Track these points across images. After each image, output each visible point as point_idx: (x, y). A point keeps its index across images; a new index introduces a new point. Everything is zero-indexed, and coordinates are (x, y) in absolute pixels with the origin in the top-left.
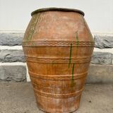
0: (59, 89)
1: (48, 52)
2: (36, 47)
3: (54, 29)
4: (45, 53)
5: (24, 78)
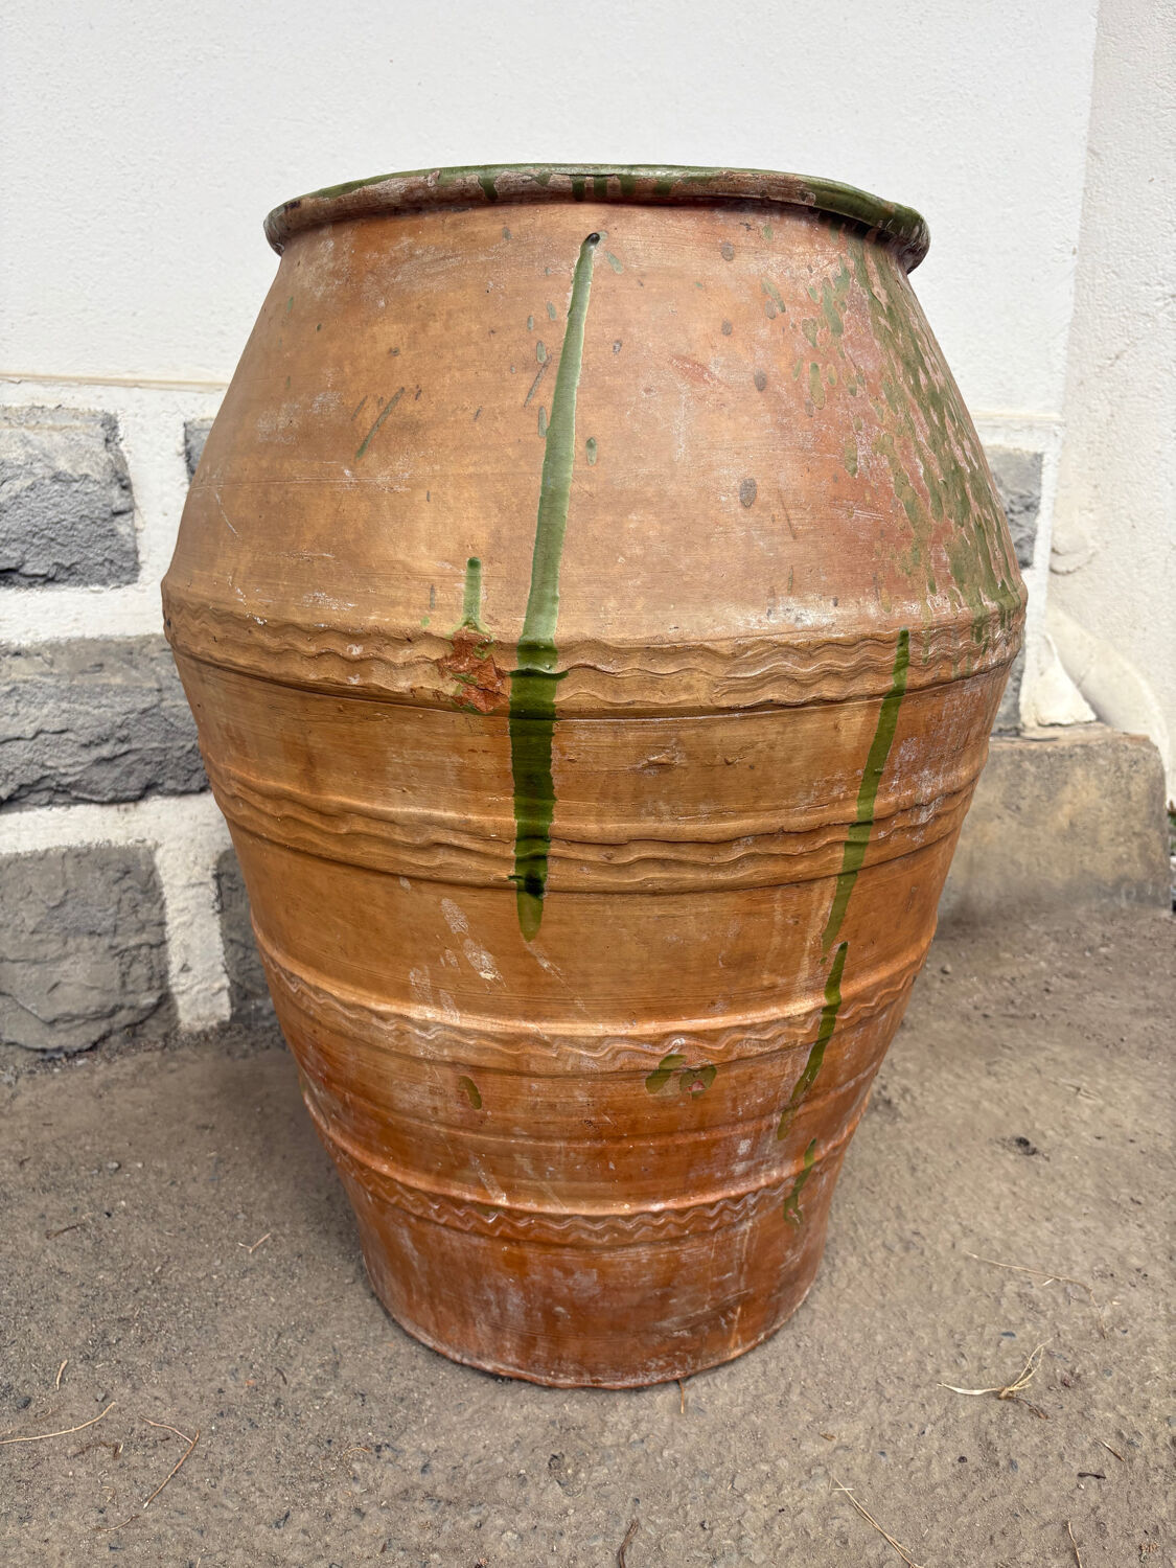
5: (149, 1000)
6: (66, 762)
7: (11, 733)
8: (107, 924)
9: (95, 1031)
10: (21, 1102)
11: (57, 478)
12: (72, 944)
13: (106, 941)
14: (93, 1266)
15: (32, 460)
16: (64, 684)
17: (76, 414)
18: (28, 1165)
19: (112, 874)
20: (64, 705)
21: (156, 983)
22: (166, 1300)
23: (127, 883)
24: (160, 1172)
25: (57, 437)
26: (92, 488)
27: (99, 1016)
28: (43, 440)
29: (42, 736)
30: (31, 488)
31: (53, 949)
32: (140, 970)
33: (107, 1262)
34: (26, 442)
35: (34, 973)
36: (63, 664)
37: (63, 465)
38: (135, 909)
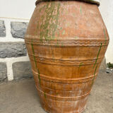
0: (80, 91)
1: (77, 53)
2: (62, 47)
3: (85, 25)
4: (74, 55)
5: (5, 77)
13: (1, 71)
19: (2, 65)
32: (4, 74)
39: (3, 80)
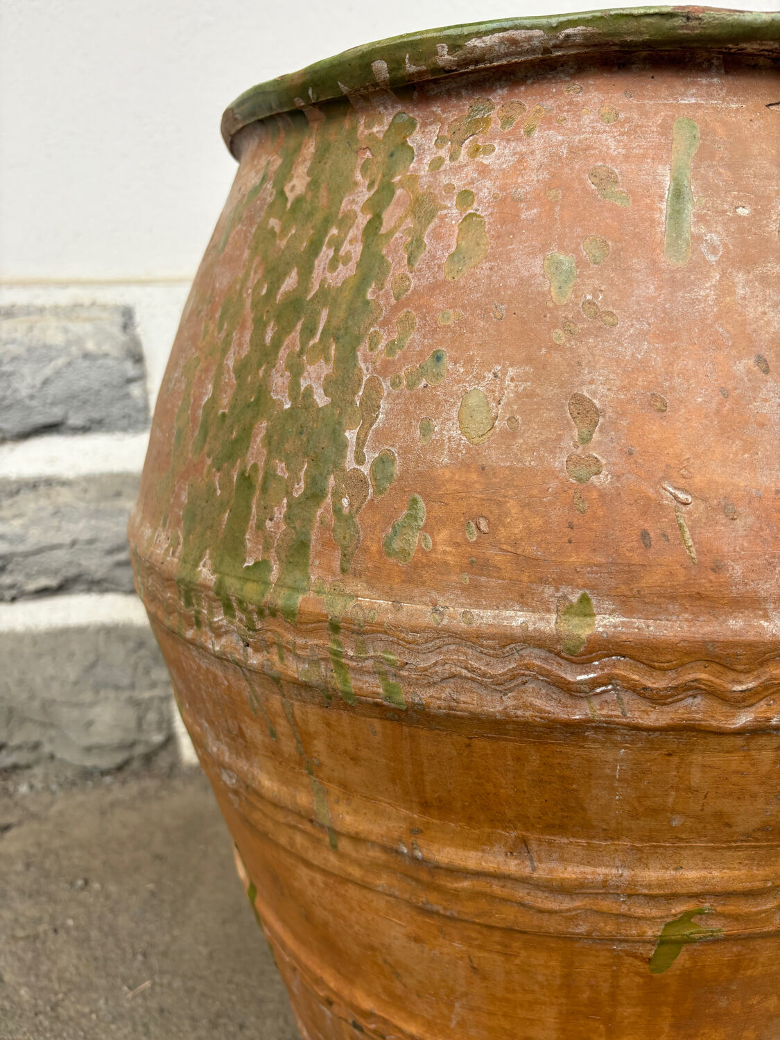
5: (158, 738)
6: (95, 564)
7: (56, 541)
8: (126, 681)
9: (119, 758)
10: (54, 810)
11: (87, 356)
12: (102, 693)
13: (127, 694)
14: (22, 980)
15: (69, 343)
16: (92, 507)
17: (104, 307)
18: (32, 869)
19: (131, 645)
20: (93, 522)
21: (164, 726)
22: (52, 1030)
23: (142, 652)
24: (108, 897)
25: (88, 327)
26: (110, 363)
27: (121, 747)
28: (79, 328)
29: (77, 547)
30: (69, 364)
31: (88, 696)
32: (152, 716)
33: (33, 979)
34: (66, 331)
35: (75, 713)
36: (93, 493)
37: (90, 346)
38: (147, 672)
39: (148, 758)
